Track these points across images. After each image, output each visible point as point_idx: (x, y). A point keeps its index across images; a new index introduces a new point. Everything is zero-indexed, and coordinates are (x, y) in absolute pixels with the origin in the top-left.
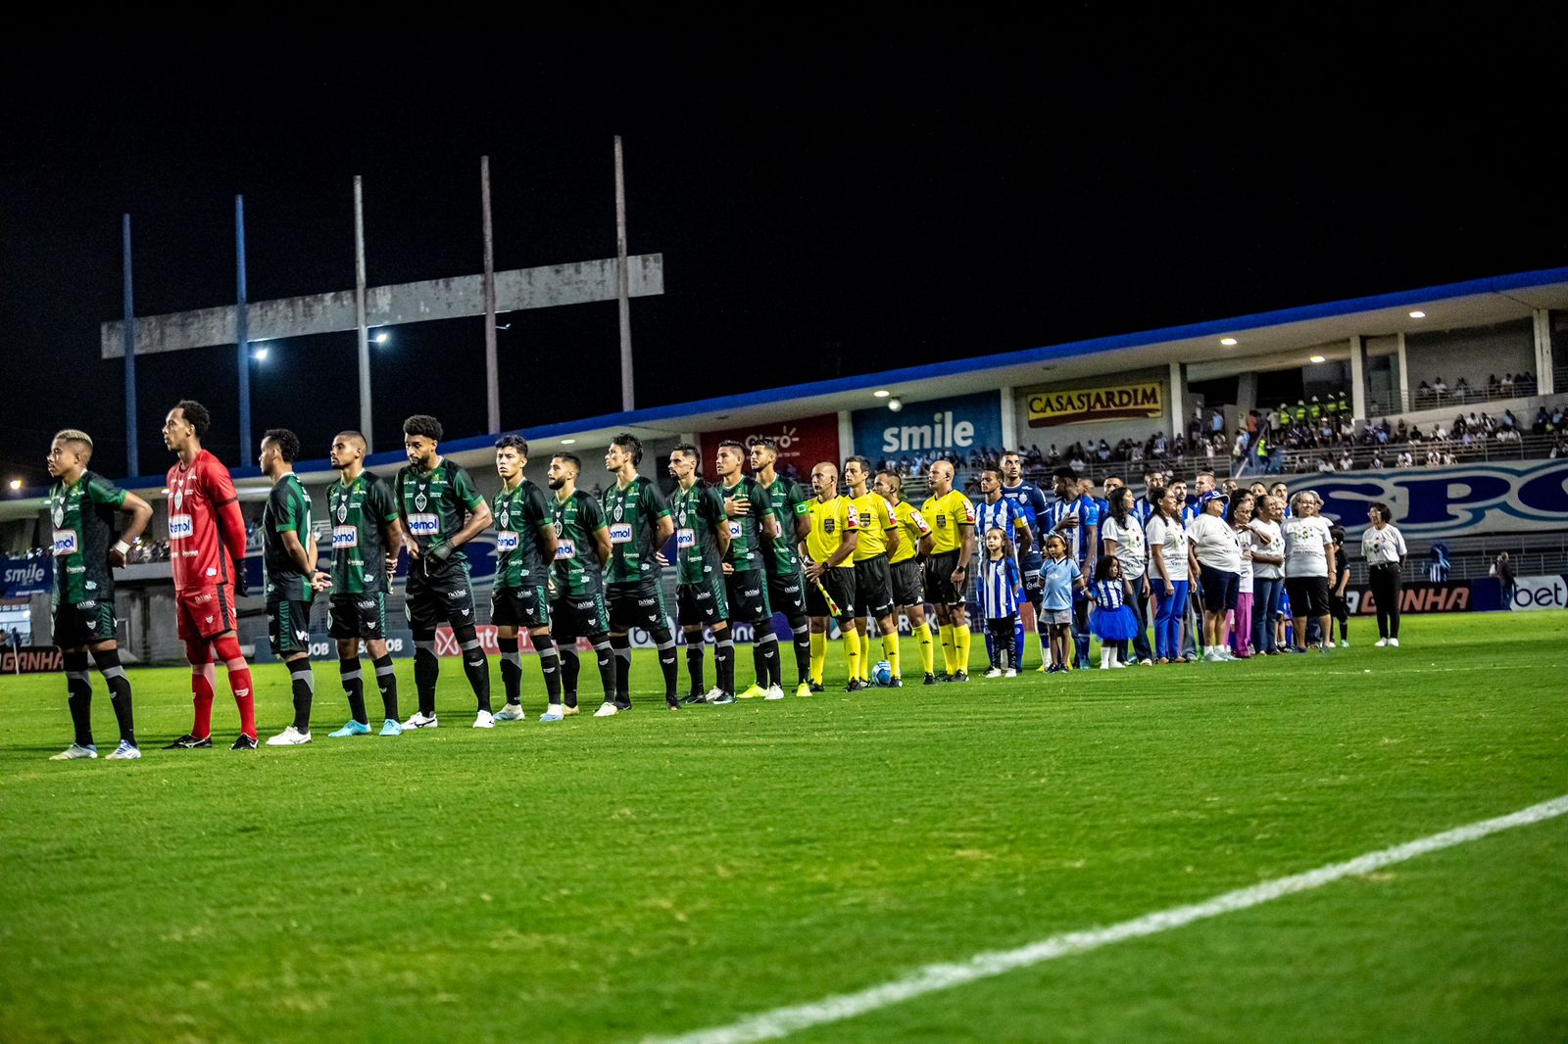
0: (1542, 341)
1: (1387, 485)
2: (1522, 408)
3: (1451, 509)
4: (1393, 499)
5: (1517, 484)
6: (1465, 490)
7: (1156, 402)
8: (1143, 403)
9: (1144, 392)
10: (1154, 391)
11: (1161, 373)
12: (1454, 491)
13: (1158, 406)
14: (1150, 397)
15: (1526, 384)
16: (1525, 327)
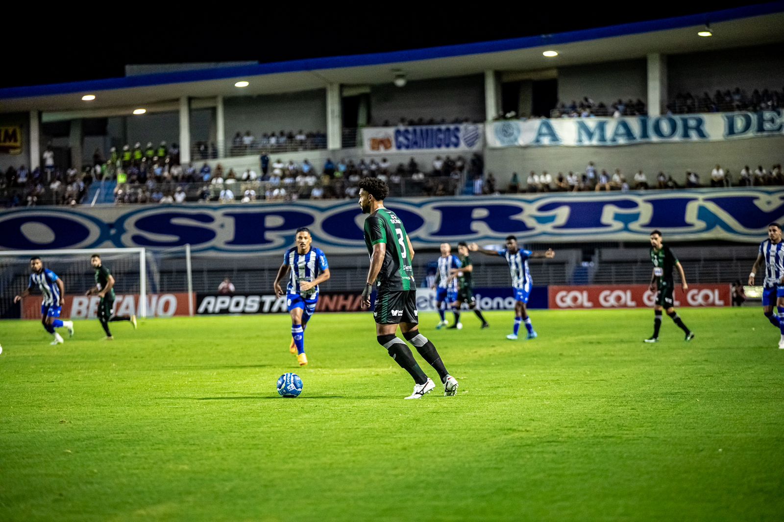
0: (333, 107)
1: (217, 214)
2: (316, 158)
3: (269, 235)
4: (222, 226)
5: (320, 218)
6: (279, 221)
7: (16, 141)
8: (5, 141)
9: (6, 132)
10: (14, 132)
11: (22, 119)
12: (270, 222)
13: (18, 144)
14: (12, 137)
15: (319, 140)
16: (319, 96)
